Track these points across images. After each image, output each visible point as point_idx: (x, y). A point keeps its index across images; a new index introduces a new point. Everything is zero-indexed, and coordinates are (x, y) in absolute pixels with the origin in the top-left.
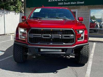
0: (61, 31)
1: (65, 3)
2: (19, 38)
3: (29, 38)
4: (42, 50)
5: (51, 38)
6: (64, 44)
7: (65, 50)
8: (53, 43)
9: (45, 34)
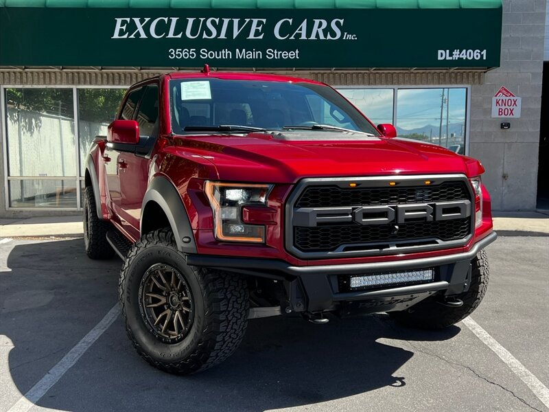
0: (427, 186)
1: (205, 54)
2: (221, 236)
3: (294, 227)
4: (356, 282)
5: (395, 222)
6: (441, 243)
7: (443, 272)
8: (398, 246)
9: (369, 203)
